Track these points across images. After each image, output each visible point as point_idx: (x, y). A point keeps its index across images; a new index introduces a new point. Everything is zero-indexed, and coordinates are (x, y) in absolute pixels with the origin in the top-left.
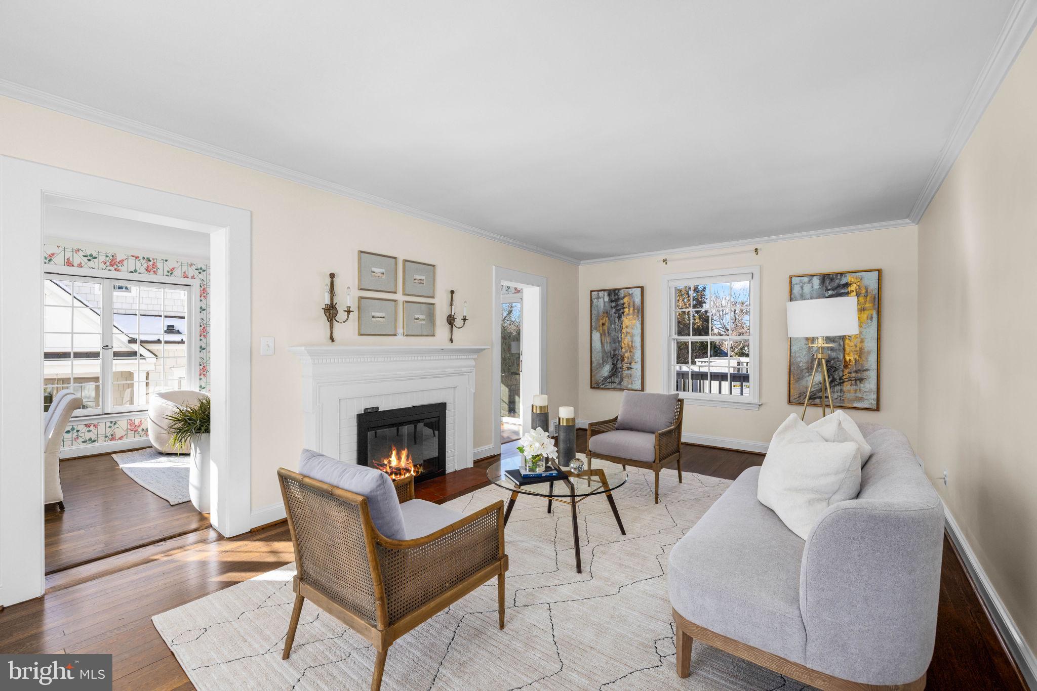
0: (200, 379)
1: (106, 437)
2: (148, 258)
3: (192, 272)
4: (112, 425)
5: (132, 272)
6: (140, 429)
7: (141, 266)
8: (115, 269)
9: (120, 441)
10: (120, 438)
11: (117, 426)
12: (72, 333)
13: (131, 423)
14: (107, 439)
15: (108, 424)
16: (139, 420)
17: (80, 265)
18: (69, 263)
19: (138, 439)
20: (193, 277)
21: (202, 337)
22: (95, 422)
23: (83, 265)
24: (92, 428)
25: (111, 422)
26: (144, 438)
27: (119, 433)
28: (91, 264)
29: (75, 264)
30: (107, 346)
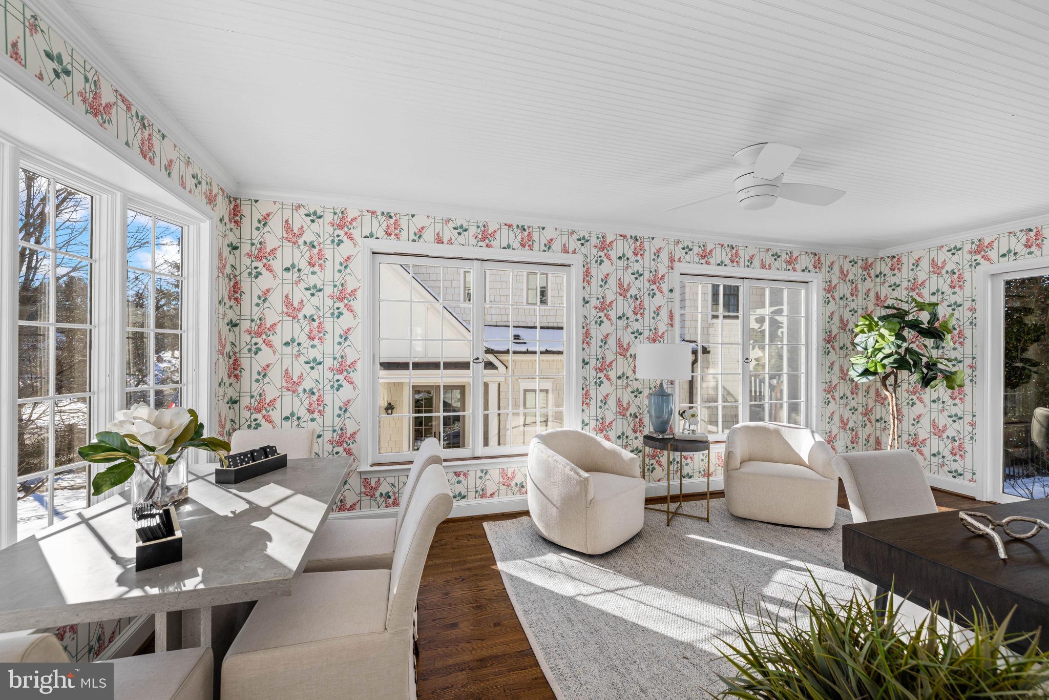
0: (583, 410)
1: (477, 492)
2: (523, 226)
3: (573, 244)
4: (483, 475)
5: (504, 248)
6: (513, 484)
7: (514, 239)
8: (487, 246)
9: (491, 500)
10: (492, 495)
11: (488, 477)
12: (442, 340)
13: (503, 473)
14: (477, 495)
15: (479, 474)
16: (512, 470)
17: (450, 242)
18: (439, 241)
19: (511, 498)
20: (574, 252)
21: (585, 345)
22: (465, 470)
23: (453, 241)
24: (461, 478)
25: (482, 471)
26: (518, 497)
27: (491, 488)
28: (461, 239)
29: (445, 241)
30: (478, 359)
